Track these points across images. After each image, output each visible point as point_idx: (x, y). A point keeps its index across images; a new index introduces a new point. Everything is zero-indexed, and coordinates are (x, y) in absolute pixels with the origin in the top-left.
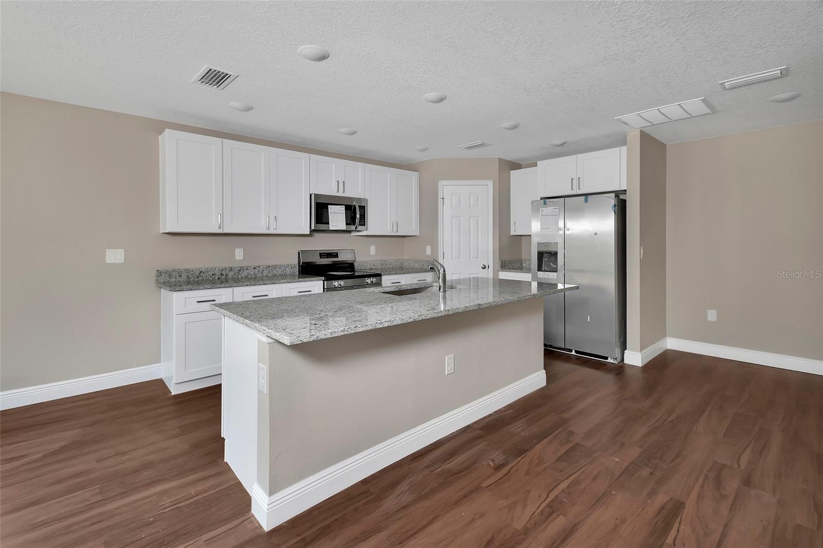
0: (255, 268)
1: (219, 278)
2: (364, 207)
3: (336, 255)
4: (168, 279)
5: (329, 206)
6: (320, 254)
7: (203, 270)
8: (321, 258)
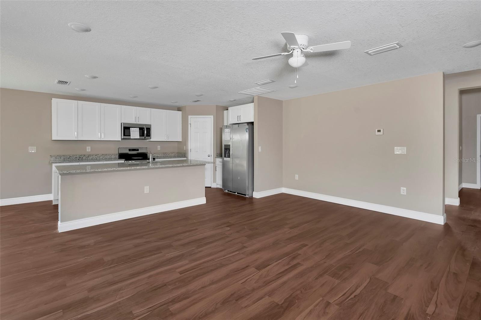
0: (96, 155)
1: (79, 159)
2: (150, 128)
3: (138, 150)
4: (55, 159)
5: (130, 128)
6: (129, 149)
7: (71, 156)
8: (129, 151)
